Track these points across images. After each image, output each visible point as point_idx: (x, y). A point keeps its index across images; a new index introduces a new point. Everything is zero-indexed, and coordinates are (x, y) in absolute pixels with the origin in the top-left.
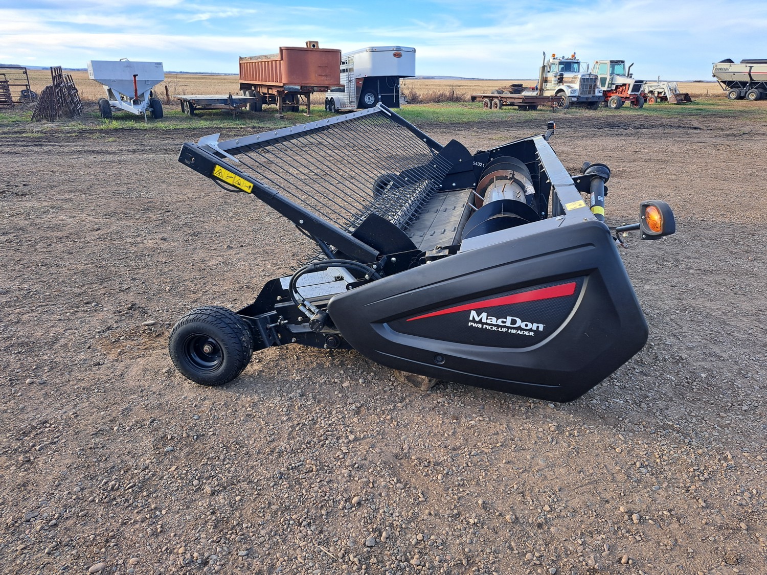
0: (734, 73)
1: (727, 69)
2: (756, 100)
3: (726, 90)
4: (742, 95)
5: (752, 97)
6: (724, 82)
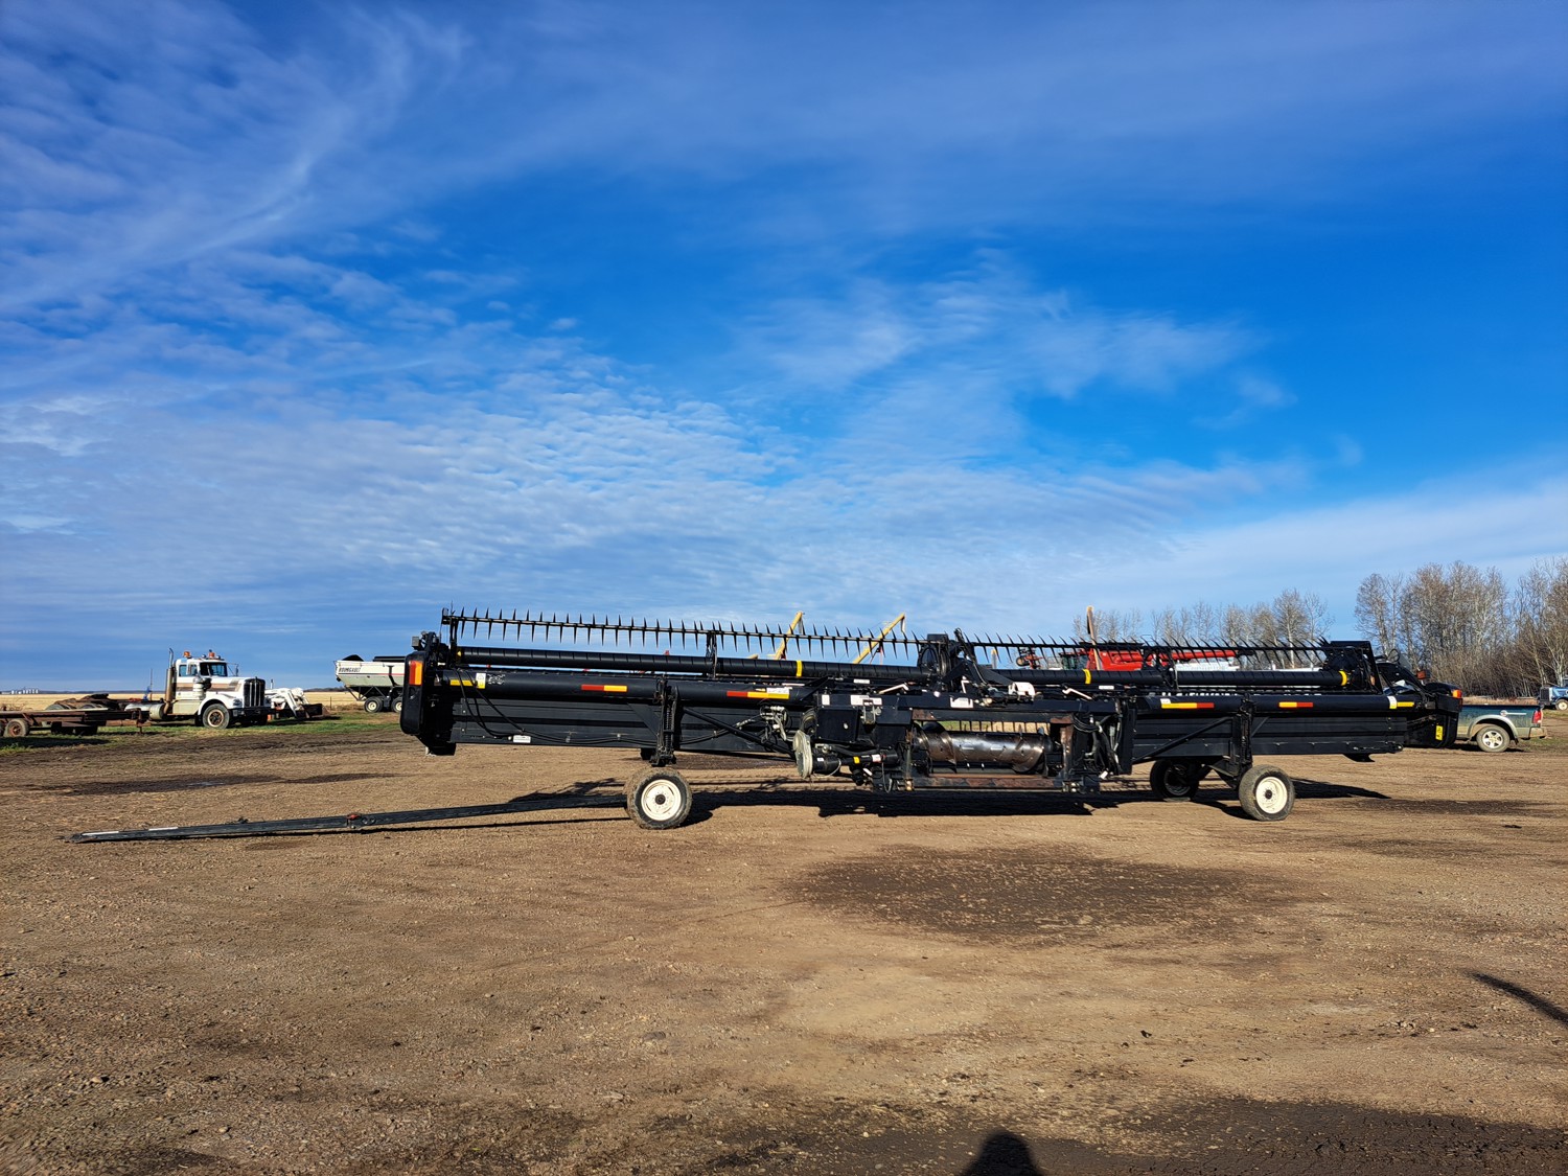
0: (368, 675)
1: (356, 669)
3: (359, 699)
4: (384, 706)
6: (355, 688)
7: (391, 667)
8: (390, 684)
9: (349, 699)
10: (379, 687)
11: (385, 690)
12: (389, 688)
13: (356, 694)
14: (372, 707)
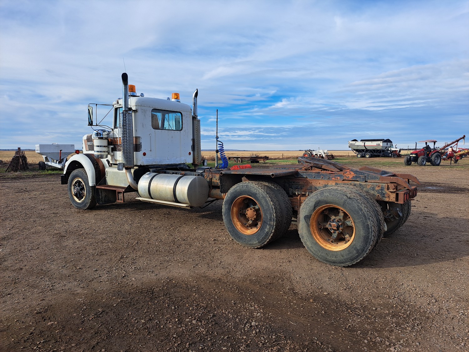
0: (358, 146)
1: (354, 144)
2: (369, 157)
3: (356, 153)
4: (363, 155)
5: (367, 156)
6: (355, 150)
7: (365, 143)
8: (365, 149)
9: (353, 153)
10: (362, 150)
11: (363, 150)
12: (364, 150)
13: (355, 151)
14: (359, 156)
